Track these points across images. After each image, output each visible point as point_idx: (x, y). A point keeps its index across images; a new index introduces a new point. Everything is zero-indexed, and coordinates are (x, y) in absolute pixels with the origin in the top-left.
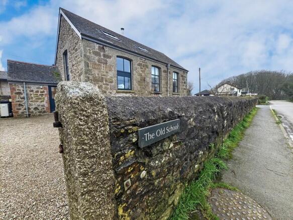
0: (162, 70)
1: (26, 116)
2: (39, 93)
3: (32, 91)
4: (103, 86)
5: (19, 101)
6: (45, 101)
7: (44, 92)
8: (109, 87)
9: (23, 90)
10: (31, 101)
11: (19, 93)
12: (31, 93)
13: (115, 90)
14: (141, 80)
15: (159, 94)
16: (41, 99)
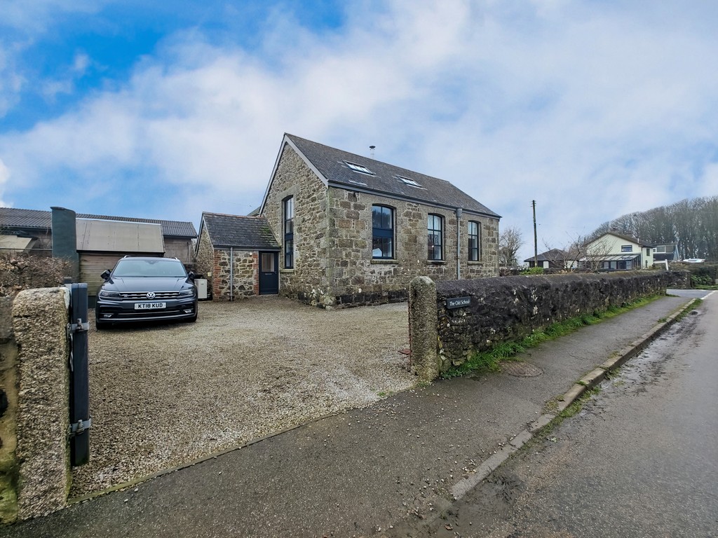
0: (447, 219)
1: (229, 299)
2: (247, 264)
3: (239, 260)
4: (352, 253)
5: (223, 276)
6: (253, 276)
7: (252, 261)
8: (360, 254)
9: (229, 259)
10: (237, 276)
11: (224, 264)
12: (238, 263)
13: (368, 259)
14: (410, 240)
15: (441, 264)
16: (247, 272)
